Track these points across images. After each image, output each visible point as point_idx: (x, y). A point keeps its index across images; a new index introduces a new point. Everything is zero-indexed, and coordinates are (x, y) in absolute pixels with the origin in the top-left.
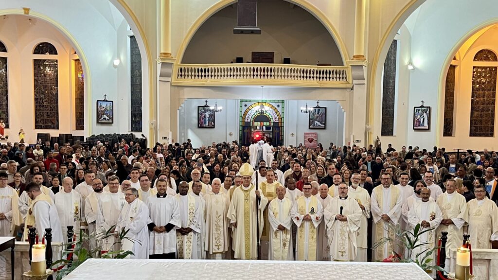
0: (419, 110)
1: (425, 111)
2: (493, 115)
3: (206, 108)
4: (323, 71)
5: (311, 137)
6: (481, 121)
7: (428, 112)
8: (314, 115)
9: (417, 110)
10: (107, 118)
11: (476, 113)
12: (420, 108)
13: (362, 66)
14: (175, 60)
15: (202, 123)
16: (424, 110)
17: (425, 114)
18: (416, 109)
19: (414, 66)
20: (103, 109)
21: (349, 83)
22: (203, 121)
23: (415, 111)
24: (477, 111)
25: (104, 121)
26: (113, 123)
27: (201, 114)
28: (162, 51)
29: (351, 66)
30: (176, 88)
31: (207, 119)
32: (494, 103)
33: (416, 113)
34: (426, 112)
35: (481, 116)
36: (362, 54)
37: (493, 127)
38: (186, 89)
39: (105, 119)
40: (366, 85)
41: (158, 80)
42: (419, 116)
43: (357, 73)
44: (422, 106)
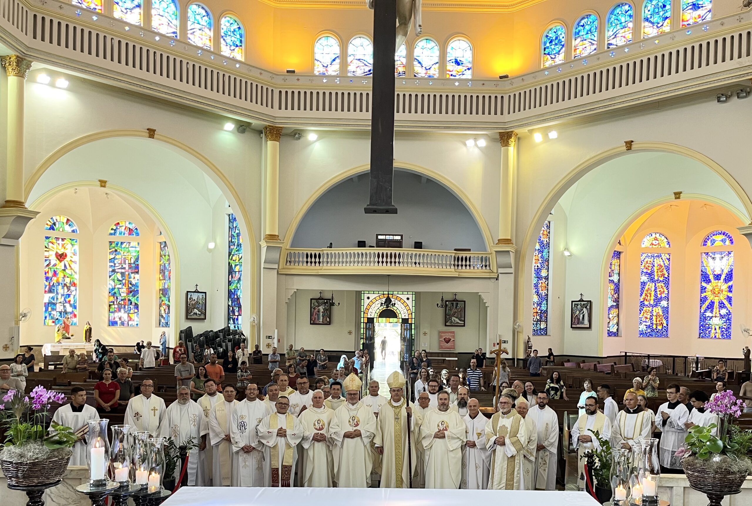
0: (577, 305)
1: (585, 306)
3: (321, 301)
4: (462, 258)
5: (448, 336)
7: (588, 307)
8: (451, 310)
9: (575, 305)
10: (198, 312)
12: (579, 303)
13: (508, 251)
14: (283, 243)
15: (315, 318)
16: (584, 305)
17: (584, 309)
18: (574, 303)
19: (570, 252)
20: (193, 302)
21: (493, 272)
22: (316, 316)
23: (573, 306)
25: (195, 317)
26: (205, 319)
27: (314, 309)
28: (268, 233)
29: (496, 251)
30: (284, 276)
31: (321, 314)
33: (574, 309)
34: (586, 308)
36: (509, 238)
38: (296, 278)
39: (196, 314)
40: (513, 275)
41: (262, 266)
42: (578, 312)
43: (502, 260)
44: (581, 300)
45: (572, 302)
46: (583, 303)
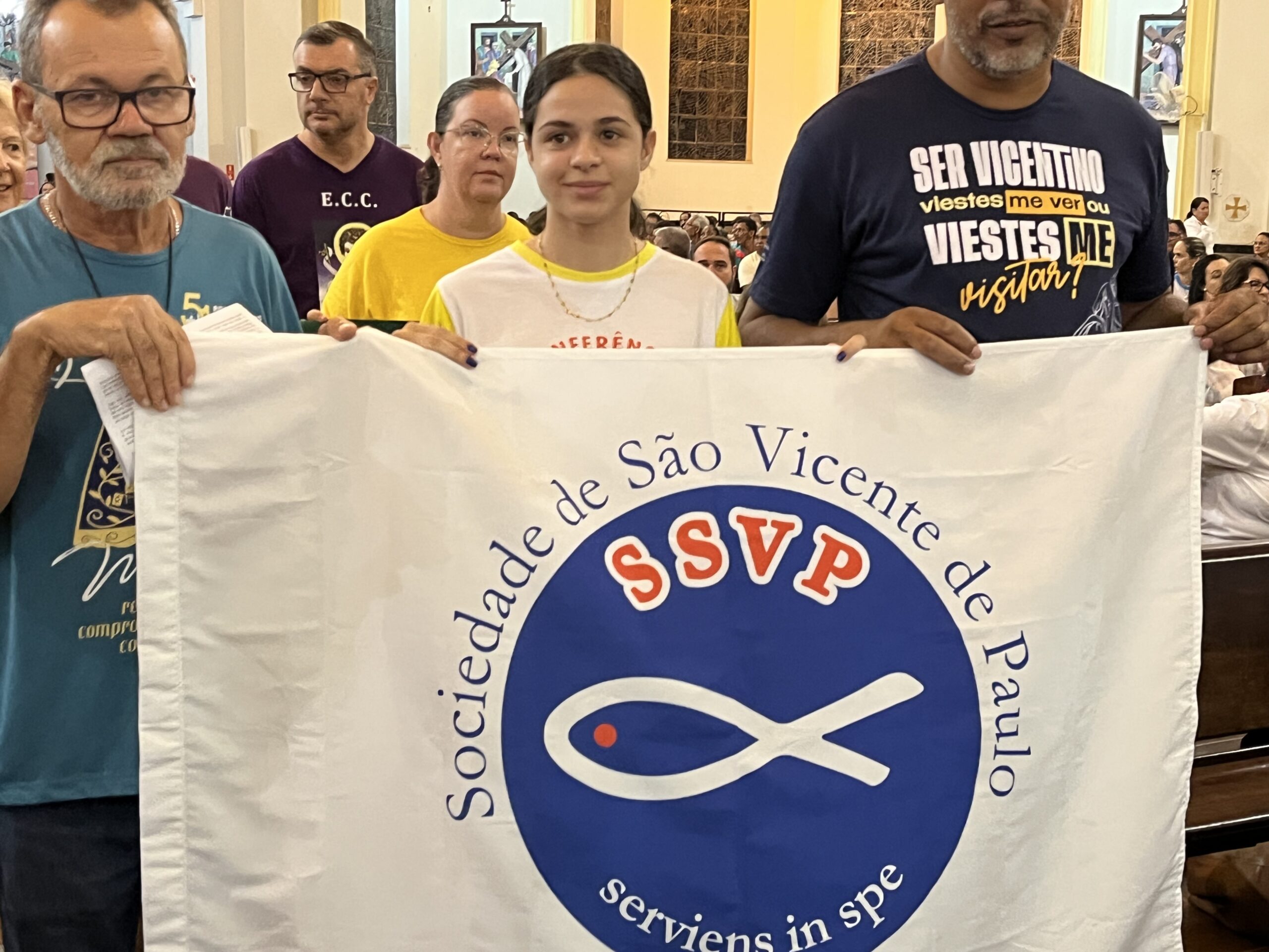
0: (493, 38)
1: (521, 41)
2: (742, 76)
6: (702, 96)
7: (532, 47)
9: (484, 38)
11: (689, 63)
12: (499, 31)
16: (516, 37)
17: (519, 55)
18: (479, 32)
23: (478, 44)
24: (690, 56)
32: (744, 28)
33: (479, 52)
34: (524, 48)
35: (704, 78)
37: (745, 121)
42: (495, 65)
44: (505, 22)
45: (474, 26)
46: (511, 31)
